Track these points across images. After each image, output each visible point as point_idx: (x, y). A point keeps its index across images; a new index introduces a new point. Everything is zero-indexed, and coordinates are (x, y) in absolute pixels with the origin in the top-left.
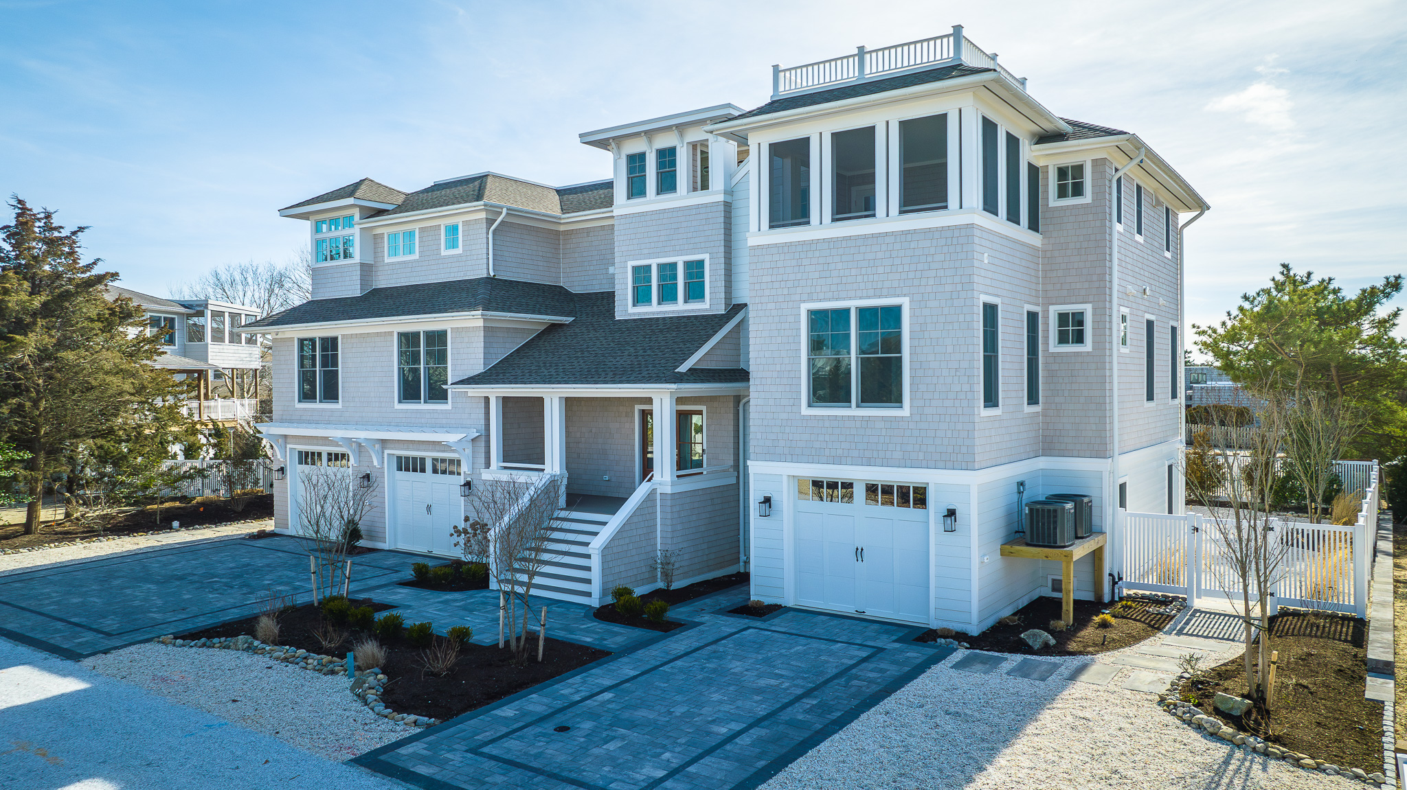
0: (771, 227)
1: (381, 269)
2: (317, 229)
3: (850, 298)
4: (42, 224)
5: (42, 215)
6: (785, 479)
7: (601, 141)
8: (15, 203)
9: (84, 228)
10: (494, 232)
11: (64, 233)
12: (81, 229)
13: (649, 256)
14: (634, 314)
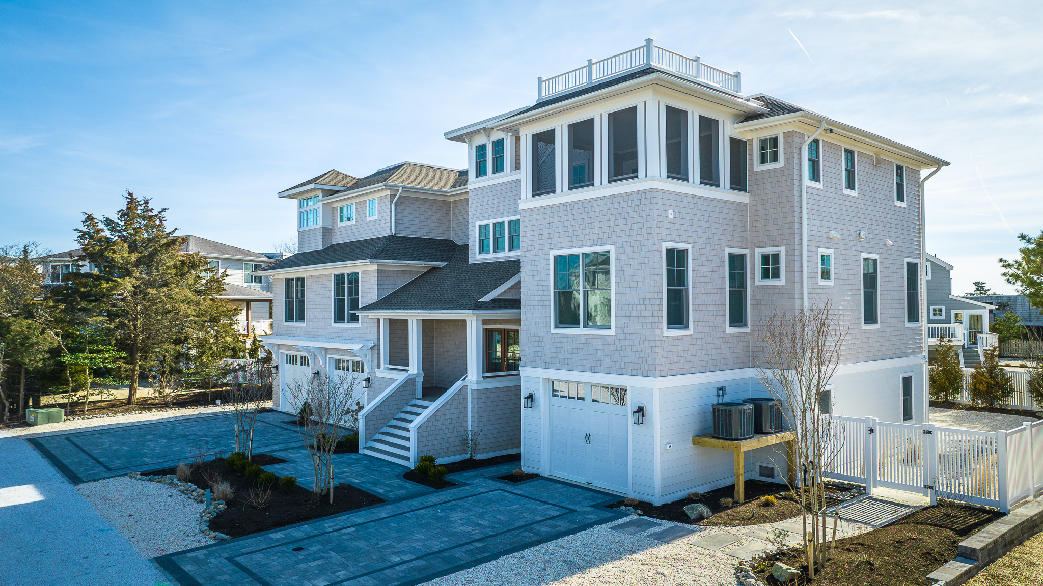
0: (533, 195)
1: (336, 231)
2: (300, 206)
3: (579, 247)
4: (142, 208)
5: (143, 202)
6: (541, 380)
7: (459, 137)
8: (127, 195)
9: (165, 209)
10: (396, 203)
11: (155, 213)
12: (164, 210)
13: (489, 218)
14: (480, 259)
